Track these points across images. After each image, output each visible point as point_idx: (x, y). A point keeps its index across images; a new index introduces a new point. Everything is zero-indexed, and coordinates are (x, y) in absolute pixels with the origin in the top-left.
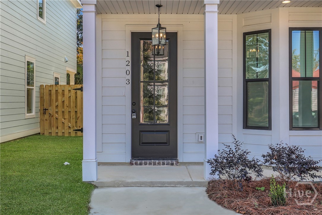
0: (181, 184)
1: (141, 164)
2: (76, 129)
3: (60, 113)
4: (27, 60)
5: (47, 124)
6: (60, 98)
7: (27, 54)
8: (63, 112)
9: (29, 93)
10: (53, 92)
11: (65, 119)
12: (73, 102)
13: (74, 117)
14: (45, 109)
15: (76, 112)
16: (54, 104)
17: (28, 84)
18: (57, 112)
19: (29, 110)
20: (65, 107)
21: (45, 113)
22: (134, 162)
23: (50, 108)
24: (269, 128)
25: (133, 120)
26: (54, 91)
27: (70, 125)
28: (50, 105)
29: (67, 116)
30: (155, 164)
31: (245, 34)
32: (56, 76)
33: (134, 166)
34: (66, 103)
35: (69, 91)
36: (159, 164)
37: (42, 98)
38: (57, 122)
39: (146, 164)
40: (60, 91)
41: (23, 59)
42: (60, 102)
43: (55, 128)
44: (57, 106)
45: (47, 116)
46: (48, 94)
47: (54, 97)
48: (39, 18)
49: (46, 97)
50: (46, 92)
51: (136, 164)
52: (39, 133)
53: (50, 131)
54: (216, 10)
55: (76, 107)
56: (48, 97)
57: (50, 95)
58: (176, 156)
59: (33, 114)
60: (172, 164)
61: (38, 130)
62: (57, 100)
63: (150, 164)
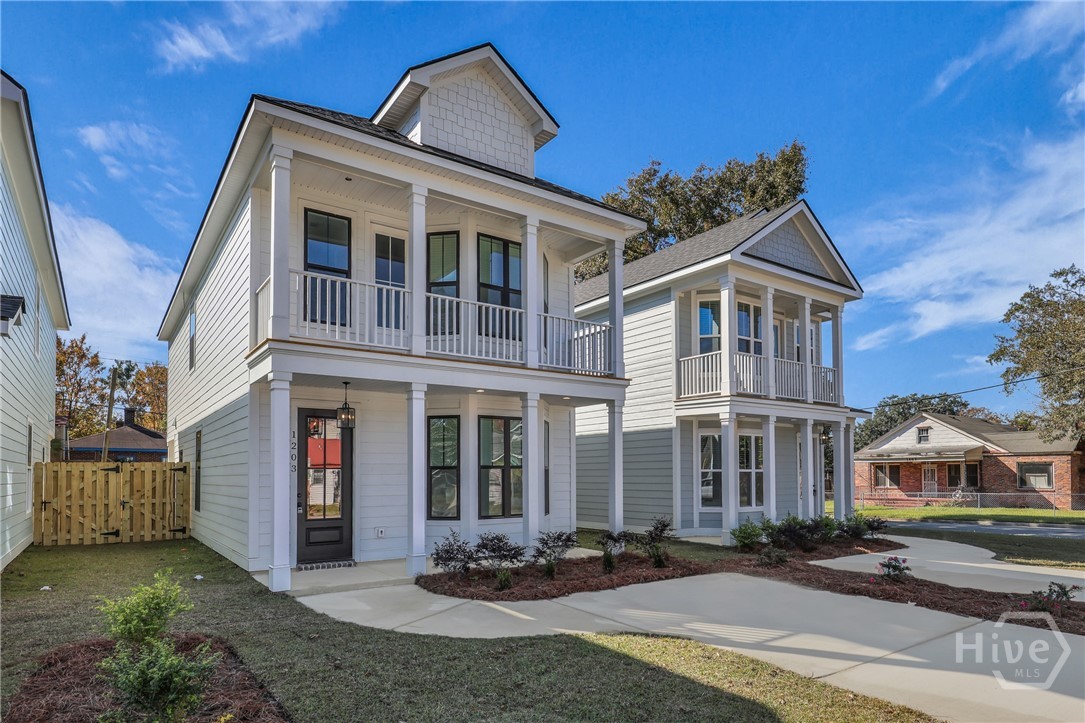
0: (388, 583)
1: (312, 569)
2: (106, 531)
3: (75, 508)
4: (28, 424)
6: (75, 483)
8: (81, 506)
10: (62, 474)
11: (84, 517)
12: (101, 490)
13: (103, 513)
14: (45, 503)
15: (107, 505)
16: (65, 493)
18: (69, 507)
20: (86, 498)
21: (43, 509)
22: (303, 567)
23: (55, 500)
26: (64, 473)
27: (94, 526)
28: (56, 495)
29: (88, 512)
30: (329, 567)
31: (430, 418)
33: (304, 572)
34: (88, 491)
35: (94, 472)
36: (334, 566)
37: (37, 484)
38: (69, 523)
39: (318, 568)
40: (76, 472)
41: (25, 422)
42: (75, 490)
43: (64, 532)
44: (69, 497)
45: (48, 513)
46: (50, 477)
47: (63, 482)
49: (48, 483)
50: (48, 474)
51: (306, 568)
53: (55, 538)
55: (107, 496)
56: (51, 483)
57: (55, 478)
58: (351, 555)
60: (350, 565)
61: (32, 538)
62: (69, 487)
63: (323, 567)
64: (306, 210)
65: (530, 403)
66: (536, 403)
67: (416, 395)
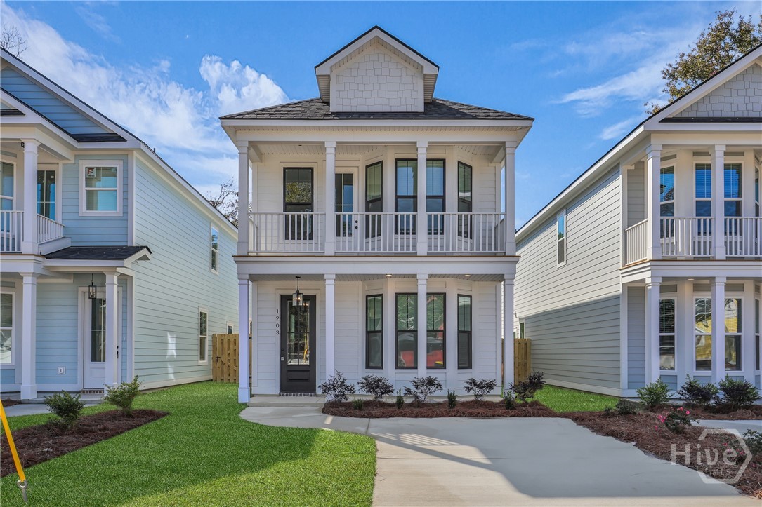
1: (287, 395)
3: (232, 361)
4: (200, 311)
5: (219, 371)
6: (231, 346)
7: (199, 305)
9: (202, 341)
10: (225, 341)
11: (236, 367)
14: (218, 357)
16: (226, 352)
17: (201, 333)
19: (202, 358)
21: (217, 361)
22: (282, 394)
23: (222, 356)
24: (382, 368)
25: (281, 362)
26: (227, 340)
28: (223, 353)
31: (367, 297)
32: (229, 324)
36: (301, 395)
37: (214, 346)
38: (229, 370)
39: (291, 395)
40: (232, 340)
41: (196, 311)
42: (231, 351)
44: (229, 354)
45: (219, 364)
46: (220, 343)
47: (226, 345)
48: (213, 271)
49: (219, 346)
50: (219, 341)
51: (283, 395)
52: (212, 380)
53: (222, 378)
54: (333, 283)
56: (220, 345)
57: (222, 343)
58: (315, 389)
59: (206, 361)
60: (311, 396)
61: (211, 377)
62: (229, 349)
64: (285, 169)
65: (419, 282)
66: (425, 282)
67: (327, 282)
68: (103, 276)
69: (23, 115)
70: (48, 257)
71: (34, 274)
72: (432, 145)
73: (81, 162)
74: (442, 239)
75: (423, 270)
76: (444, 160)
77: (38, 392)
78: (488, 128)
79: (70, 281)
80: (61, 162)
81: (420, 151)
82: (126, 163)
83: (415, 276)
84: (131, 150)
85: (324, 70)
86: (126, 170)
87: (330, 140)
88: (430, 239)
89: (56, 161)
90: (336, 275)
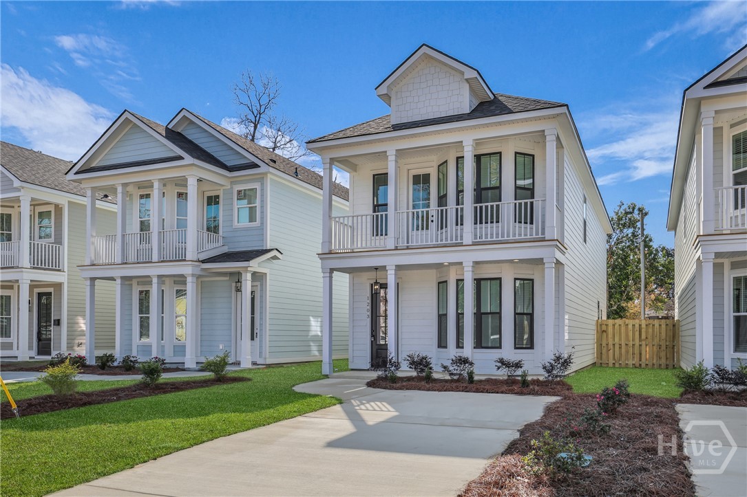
24: (446, 347)
25: (371, 341)
31: (439, 283)
51: (371, 370)
54: (393, 273)
64: (374, 175)
65: (465, 269)
66: (470, 269)
67: (389, 272)
68: (239, 274)
69: (183, 158)
70: (203, 262)
71: (193, 275)
72: (478, 143)
73: (234, 186)
74: (498, 227)
75: (467, 257)
76: (500, 153)
77: (197, 363)
78: (526, 120)
79: (228, 278)
80: (222, 188)
81: (466, 149)
82: (262, 184)
83: (461, 263)
84: (266, 174)
85: (383, 90)
86: (262, 190)
87: (391, 149)
88: (476, 229)
89: (218, 188)
90: (396, 266)
